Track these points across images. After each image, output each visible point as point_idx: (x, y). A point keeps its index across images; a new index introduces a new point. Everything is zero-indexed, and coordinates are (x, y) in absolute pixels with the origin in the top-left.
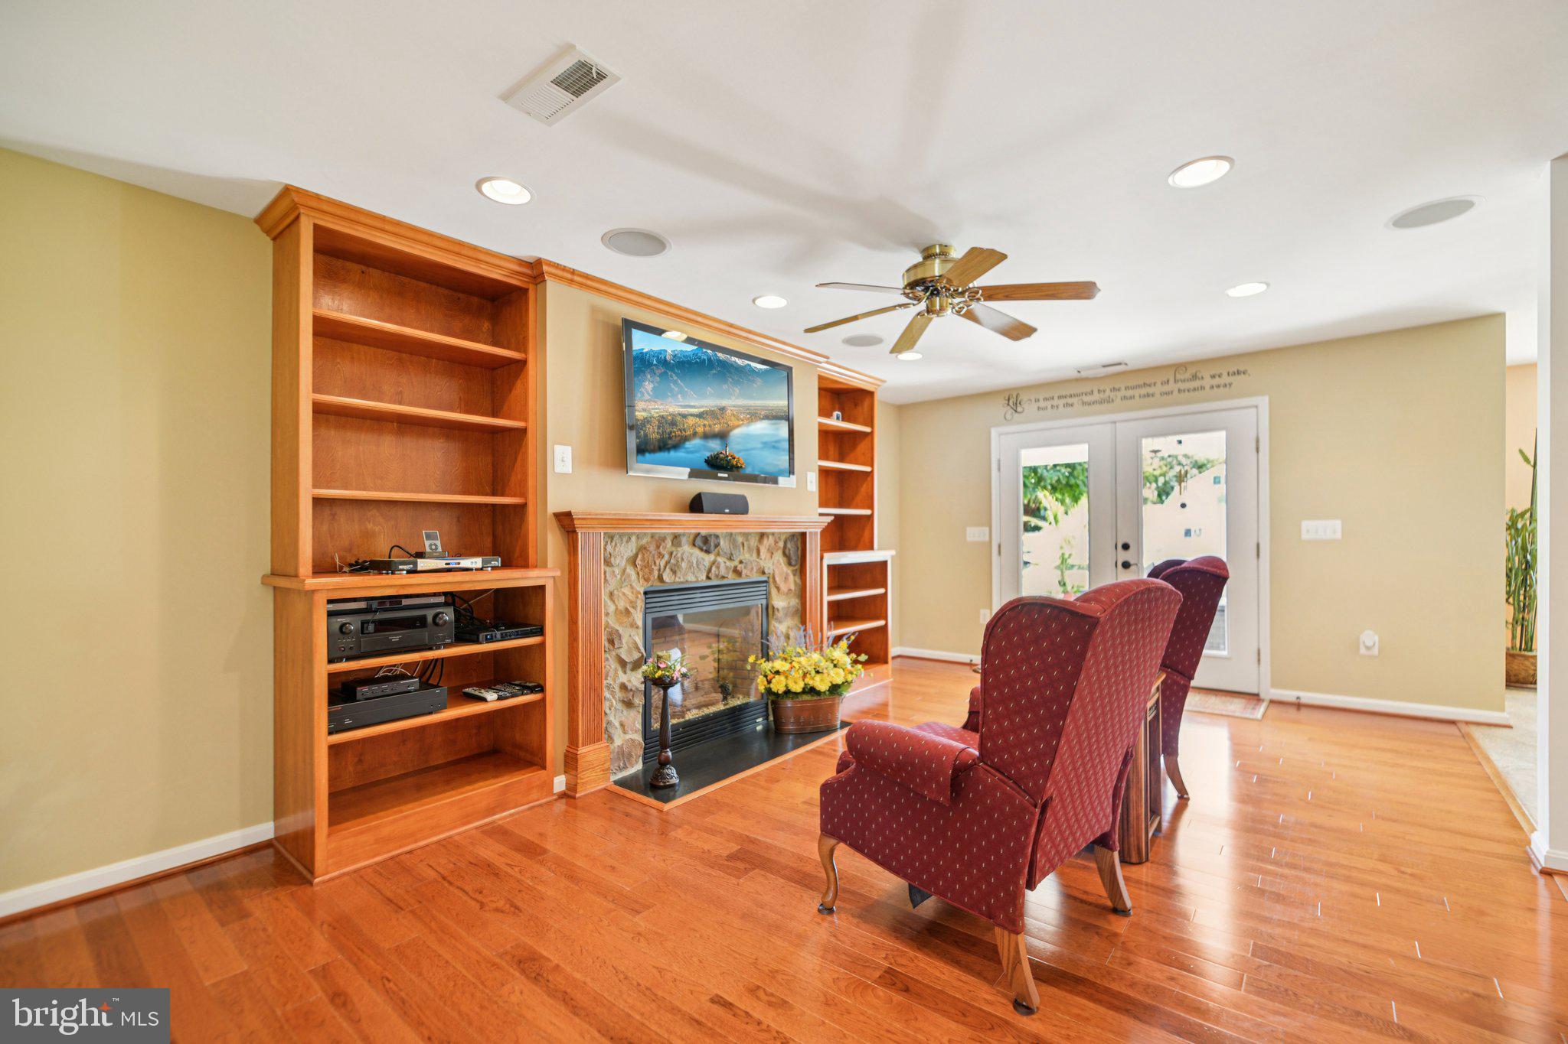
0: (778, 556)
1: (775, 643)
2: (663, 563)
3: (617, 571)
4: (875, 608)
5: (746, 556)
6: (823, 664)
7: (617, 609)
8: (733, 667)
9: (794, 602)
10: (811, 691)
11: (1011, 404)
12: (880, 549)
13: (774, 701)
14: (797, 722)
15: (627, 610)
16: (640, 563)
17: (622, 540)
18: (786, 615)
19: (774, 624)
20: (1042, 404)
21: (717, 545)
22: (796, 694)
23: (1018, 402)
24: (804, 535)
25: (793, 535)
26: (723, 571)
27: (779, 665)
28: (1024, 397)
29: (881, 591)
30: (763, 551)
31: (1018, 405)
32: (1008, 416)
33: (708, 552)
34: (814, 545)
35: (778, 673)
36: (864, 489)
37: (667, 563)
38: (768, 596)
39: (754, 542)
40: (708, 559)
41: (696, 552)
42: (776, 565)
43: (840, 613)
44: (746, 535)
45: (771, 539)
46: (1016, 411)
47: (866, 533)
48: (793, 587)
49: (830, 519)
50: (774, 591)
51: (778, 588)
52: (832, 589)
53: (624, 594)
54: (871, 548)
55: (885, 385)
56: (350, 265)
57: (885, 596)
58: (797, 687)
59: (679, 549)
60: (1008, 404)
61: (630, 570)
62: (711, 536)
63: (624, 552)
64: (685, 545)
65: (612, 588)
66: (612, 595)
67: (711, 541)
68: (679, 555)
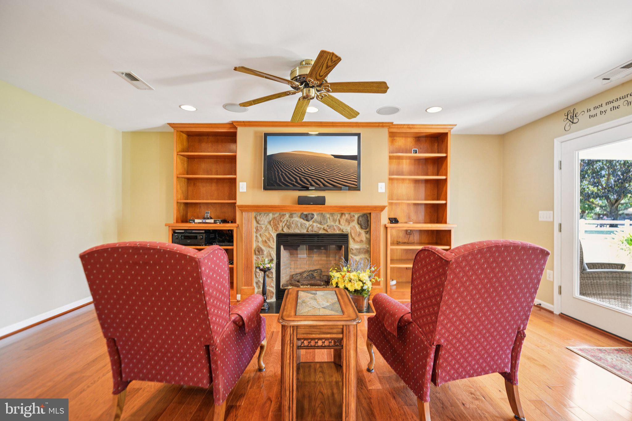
0: (355, 224)
2: (284, 225)
3: (263, 226)
7: (262, 240)
11: (569, 118)
15: (266, 241)
16: (272, 224)
17: (264, 215)
20: (593, 112)
21: (313, 218)
23: (574, 115)
28: (578, 110)
31: (575, 117)
32: (567, 128)
33: (307, 220)
37: (286, 224)
38: (346, 242)
41: (302, 220)
46: (573, 123)
50: (351, 240)
51: (354, 239)
53: (265, 235)
55: (455, 128)
56: (204, 137)
59: (292, 219)
60: (567, 119)
61: (269, 226)
62: (309, 214)
63: (265, 219)
64: (295, 217)
65: (261, 232)
66: (260, 235)
67: (309, 217)
68: (291, 221)
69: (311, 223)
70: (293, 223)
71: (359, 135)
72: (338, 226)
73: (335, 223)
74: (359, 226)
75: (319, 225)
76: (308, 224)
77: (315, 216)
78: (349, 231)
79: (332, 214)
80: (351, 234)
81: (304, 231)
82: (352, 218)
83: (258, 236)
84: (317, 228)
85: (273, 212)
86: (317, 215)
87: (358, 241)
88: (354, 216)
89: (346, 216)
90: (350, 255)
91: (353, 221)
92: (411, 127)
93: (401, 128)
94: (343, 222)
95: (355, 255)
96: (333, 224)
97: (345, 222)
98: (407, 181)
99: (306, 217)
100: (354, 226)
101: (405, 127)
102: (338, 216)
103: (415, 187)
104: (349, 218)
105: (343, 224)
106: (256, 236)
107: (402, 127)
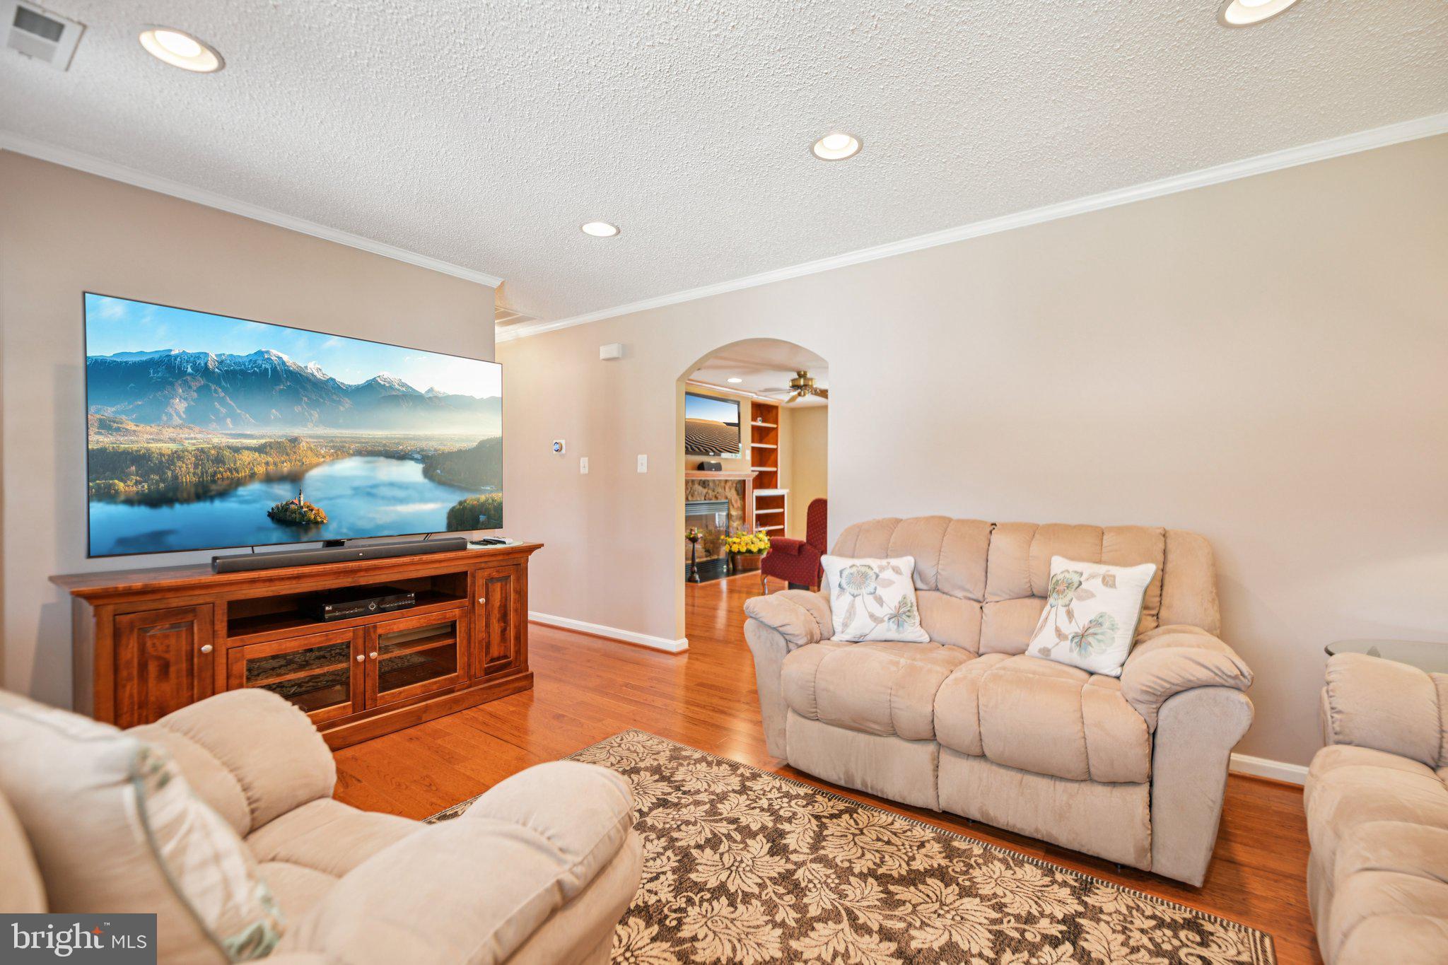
0: (733, 492)
1: (732, 531)
4: (779, 519)
5: (720, 490)
6: (755, 539)
8: (712, 542)
9: (740, 513)
10: (749, 551)
12: (781, 488)
13: (732, 555)
14: (743, 566)
18: (737, 519)
19: (731, 523)
21: (708, 485)
22: (743, 553)
24: (744, 481)
25: (740, 481)
26: (711, 496)
27: (735, 540)
29: (781, 510)
30: (727, 488)
33: (705, 488)
34: (749, 485)
35: (734, 543)
36: (773, 457)
37: (690, 492)
38: (729, 509)
39: (723, 484)
40: (705, 491)
41: (701, 487)
42: (732, 494)
43: (762, 520)
44: (720, 481)
45: (730, 483)
47: (774, 480)
48: (739, 505)
49: (757, 473)
50: (731, 507)
51: (733, 506)
52: (758, 508)
54: (777, 488)
57: (783, 513)
58: (744, 550)
59: (694, 486)
69: (707, 490)
74: (736, 492)
75: (712, 493)
77: (710, 483)
78: (731, 498)
80: (731, 501)
81: (703, 499)
87: (736, 508)
91: (733, 487)
95: (734, 522)
99: (704, 485)
105: (727, 491)
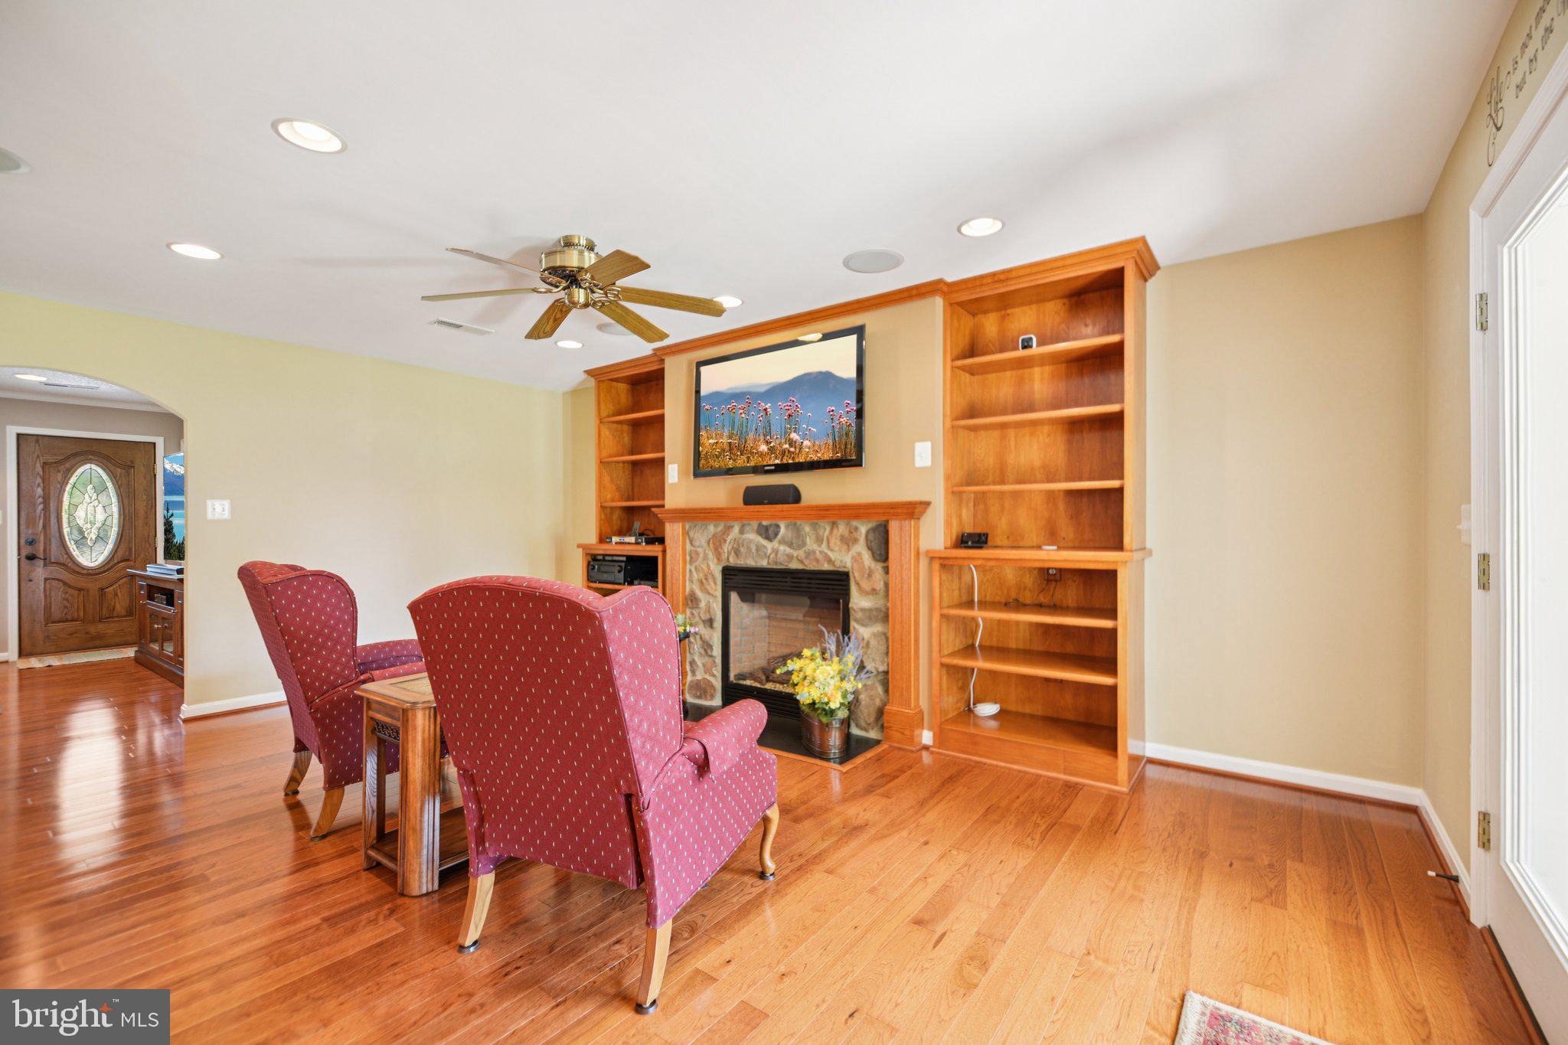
0: (861, 548)
2: (730, 548)
3: (700, 550)
5: (813, 546)
7: (698, 579)
15: (702, 581)
16: (713, 546)
17: (702, 528)
21: (776, 534)
30: (835, 541)
33: (769, 539)
37: (733, 547)
40: (771, 546)
41: (759, 539)
42: (854, 558)
48: (879, 586)
50: (854, 588)
53: (702, 569)
59: (742, 536)
61: (709, 551)
62: (771, 525)
63: (702, 536)
64: (749, 533)
65: (697, 563)
66: (696, 568)
67: (771, 530)
68: (741, 541)
69: (775, 544)
70: (743, 545)
71: (859, 331)
72: (826, 554)
73: (820, 546)
74: (870, 552)
75: (788, 550)
76: (769, 546)
77: (783, 530)
78: (849, 565)
79: (814, 526)
80: (853, 573)
81: (764, 563)
82: (852, 533)
83: (693, 570)
84: (785, 558)
85: (714, 522)
86: (787, 527)
87: (867, 592)
88: (856, 529)
89: (840, 530)
90: (853, 624)
91: (856, 541)
92: (1002, 277)
93: (977, 286)
94: (835, 544)
95: (863, 625)
96: (815, 547)
97: (839, 543)
98: (1046, 429)
99: (768, 533)
100: (859, 554)
101: (984, 282)
102: (825, 529)
103: (1069, 442)
104: (846, 533)
105: (836, 549)
106: (690, 570)
107: (978, 283)
